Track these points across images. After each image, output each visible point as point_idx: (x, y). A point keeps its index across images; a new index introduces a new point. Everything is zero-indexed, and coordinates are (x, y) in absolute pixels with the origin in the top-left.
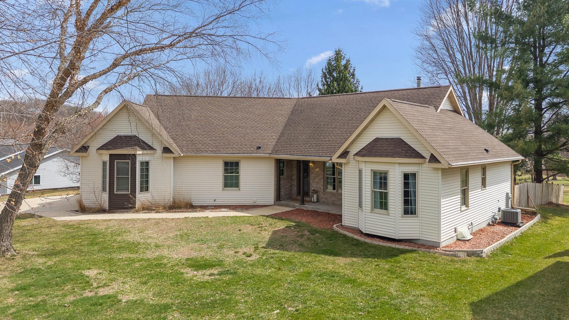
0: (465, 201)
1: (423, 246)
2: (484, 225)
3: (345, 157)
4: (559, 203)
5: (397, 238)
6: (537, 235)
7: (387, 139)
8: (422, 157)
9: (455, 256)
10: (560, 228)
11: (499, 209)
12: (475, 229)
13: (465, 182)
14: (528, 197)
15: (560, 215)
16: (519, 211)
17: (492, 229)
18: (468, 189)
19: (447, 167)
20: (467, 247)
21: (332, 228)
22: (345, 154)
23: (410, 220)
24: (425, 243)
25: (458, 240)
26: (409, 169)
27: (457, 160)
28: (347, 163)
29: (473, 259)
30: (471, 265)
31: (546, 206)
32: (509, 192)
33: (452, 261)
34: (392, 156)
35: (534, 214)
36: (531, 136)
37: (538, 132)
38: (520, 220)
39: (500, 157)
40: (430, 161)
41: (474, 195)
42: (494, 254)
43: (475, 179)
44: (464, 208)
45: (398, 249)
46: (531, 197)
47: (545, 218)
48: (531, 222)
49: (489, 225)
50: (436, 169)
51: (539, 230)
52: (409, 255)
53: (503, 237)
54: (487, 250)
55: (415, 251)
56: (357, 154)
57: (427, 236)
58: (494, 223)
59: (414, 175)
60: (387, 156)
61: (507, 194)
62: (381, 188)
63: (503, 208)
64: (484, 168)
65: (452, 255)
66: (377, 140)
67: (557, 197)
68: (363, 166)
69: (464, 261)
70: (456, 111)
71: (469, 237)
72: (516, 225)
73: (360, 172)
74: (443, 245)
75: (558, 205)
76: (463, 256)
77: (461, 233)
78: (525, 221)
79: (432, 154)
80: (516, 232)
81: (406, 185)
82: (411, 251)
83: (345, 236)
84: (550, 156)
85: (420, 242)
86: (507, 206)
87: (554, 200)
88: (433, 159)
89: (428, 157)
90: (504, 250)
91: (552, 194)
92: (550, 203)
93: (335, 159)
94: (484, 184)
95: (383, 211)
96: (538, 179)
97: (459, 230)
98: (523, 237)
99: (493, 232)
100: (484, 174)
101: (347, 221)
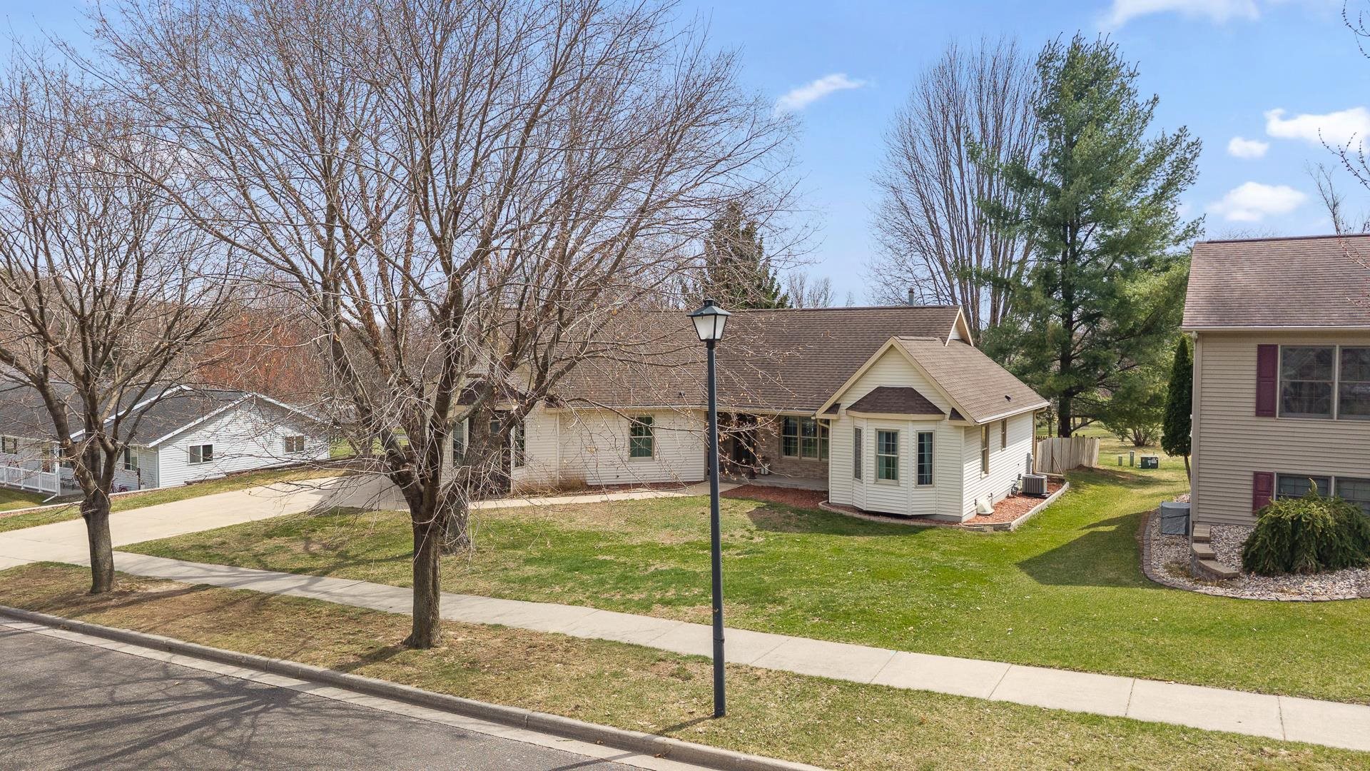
0: (985, 468)
1: (940, 522)
2: (1003, 498)
3: (836, 412)
4: (1093, 466)
5: (909, 514)
6: (1066, 507)
7: (894, 389)
8: (940, 412)
9: (981, 530)
10: (1093, 499)
11: (1020, 475)
12: (995, 501)
13: (986, 443)
14: (1053, 458)
15: (1094, 483)
16: (1045, 477)
17: (1013, 502)
18: (987, 450)
19: (972, 424)
20: (990, 521)
21: (817, 507)
22: (834, 408)
23: (925, 491)
24: (944, 519)
25: (978, 514)
26: (925, 428)
27: (981, 416)
28: (836, 421)
29: (1001, 532)
30: (1000, 538)
31: (1076, 471)
32: (1030, 452)
33: (979, 535)
34: (905, 412)
35: (1061, 481)
36: (1056, 366)
37: (1066, 359)
38: (1045, 491)
39: (1023, 406)
40: (951, 418)
41: (995, 457)
42: (1021, 528)
43: (995, 437)
44: (984, 475)
45: (915, 526)
46: (1057, 458)
47: (1075, 487)
48: (1059, 492)
49: (1008, 497)
50: (956, 427)
51: (1071, 501)
52: (929, 532)
53: (1028, 510)
54: (1015, 523)
55: (934, 527)
56: (852, 408)
57: (946, 510)
58: (1014, 494)
59: (930, 435)
60: (897, 411)
61: (1028, 455)
62: (888, 451)
63: (1024, 474)
64: (1004, 422)
65: (977, 530)
66: (880, 390)
67: (1091, 457)
68: (863, 425)
69: (992, 535)
70: (964, 340)
71: (990, 511)
72: (1040, 496)
73: (858, 433)
74: (964, 519)
75: (1091, 469)
76: (989, 530)
77: (982, 506)
78: (1051, 491)
79: (953, 409)
80: (1043, 504)
81: (921, 448)
82: (931, 528)
83: (841, 515)
84: (1081, 395)
85: (937, 518)
86: (1028, 472)
87: (1086, 463)
88: (955, 415)
89: (948, 413)
90: (1031, 523)
91: (1083, 454)
92: (1081, 467)
93: (820, 414)
94: (1004, 445)
95: (891, 481)
96: (1065, 431)
97: (979, 502)
98: (1050, 510)
99: (1016, 505)
100: (1004, 429)
101: (834, 497)
